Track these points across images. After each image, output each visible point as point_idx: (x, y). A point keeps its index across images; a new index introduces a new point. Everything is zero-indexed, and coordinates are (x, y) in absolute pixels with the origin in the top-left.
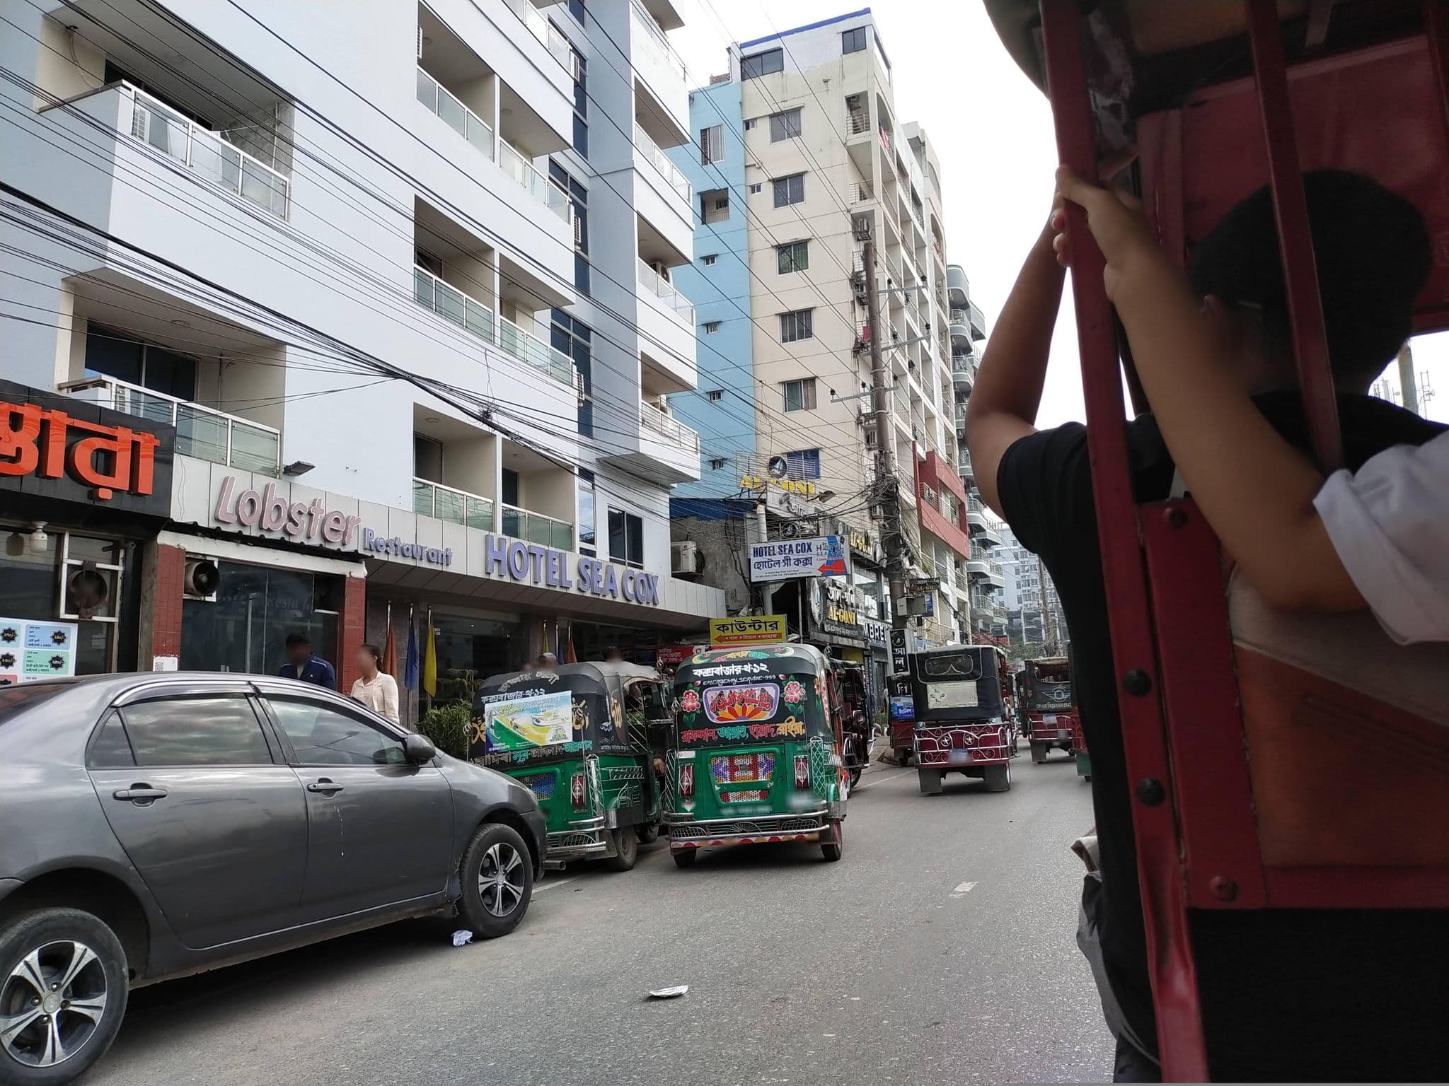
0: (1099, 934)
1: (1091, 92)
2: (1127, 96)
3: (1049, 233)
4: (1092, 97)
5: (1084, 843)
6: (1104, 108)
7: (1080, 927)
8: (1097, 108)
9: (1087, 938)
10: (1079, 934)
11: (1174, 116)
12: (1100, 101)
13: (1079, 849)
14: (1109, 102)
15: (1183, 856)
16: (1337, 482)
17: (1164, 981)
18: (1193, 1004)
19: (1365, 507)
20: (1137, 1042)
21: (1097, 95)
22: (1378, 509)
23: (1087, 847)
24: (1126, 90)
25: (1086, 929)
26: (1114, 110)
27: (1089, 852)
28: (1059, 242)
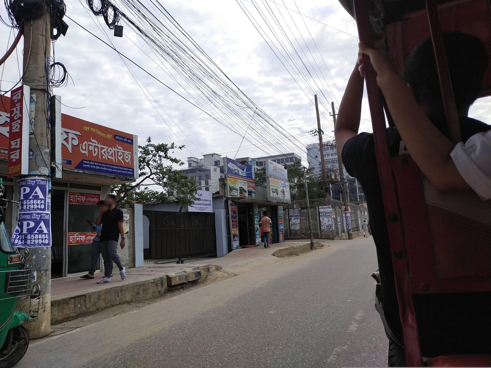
0: (382, 304)
1: (370, 16)
2: (382, 17)
3: (357, 66)
4: (370, 18)
5: (375, 274)
6: (375, 22)
7: (376, 302)
8: (372, 22)
9: (378, 306)
10: (375, 305)
11: (399, 23)
12: (373, 20)
13: (374, 276)
14: (376, 20)
15: (410, 276)
16: (458, 147)
17: (405, 319)
18: (415, 325)
19: (468, 155)
20: (396, 340)
21: (372, 18)
22: (473, 155)
23: (377, 275)
24: (382, 16)
25: (378, 303)
26: (378, 22)
27: (377, 277)
28: (361, 68)
